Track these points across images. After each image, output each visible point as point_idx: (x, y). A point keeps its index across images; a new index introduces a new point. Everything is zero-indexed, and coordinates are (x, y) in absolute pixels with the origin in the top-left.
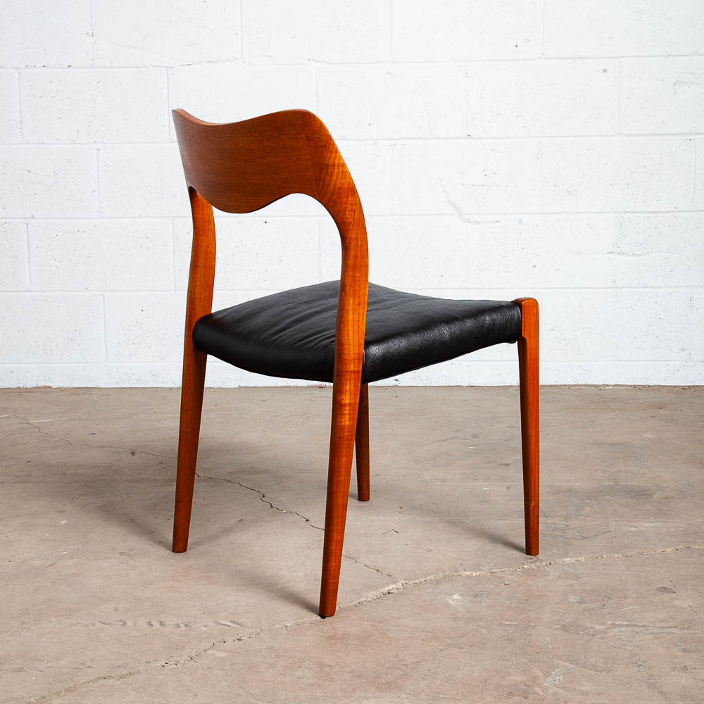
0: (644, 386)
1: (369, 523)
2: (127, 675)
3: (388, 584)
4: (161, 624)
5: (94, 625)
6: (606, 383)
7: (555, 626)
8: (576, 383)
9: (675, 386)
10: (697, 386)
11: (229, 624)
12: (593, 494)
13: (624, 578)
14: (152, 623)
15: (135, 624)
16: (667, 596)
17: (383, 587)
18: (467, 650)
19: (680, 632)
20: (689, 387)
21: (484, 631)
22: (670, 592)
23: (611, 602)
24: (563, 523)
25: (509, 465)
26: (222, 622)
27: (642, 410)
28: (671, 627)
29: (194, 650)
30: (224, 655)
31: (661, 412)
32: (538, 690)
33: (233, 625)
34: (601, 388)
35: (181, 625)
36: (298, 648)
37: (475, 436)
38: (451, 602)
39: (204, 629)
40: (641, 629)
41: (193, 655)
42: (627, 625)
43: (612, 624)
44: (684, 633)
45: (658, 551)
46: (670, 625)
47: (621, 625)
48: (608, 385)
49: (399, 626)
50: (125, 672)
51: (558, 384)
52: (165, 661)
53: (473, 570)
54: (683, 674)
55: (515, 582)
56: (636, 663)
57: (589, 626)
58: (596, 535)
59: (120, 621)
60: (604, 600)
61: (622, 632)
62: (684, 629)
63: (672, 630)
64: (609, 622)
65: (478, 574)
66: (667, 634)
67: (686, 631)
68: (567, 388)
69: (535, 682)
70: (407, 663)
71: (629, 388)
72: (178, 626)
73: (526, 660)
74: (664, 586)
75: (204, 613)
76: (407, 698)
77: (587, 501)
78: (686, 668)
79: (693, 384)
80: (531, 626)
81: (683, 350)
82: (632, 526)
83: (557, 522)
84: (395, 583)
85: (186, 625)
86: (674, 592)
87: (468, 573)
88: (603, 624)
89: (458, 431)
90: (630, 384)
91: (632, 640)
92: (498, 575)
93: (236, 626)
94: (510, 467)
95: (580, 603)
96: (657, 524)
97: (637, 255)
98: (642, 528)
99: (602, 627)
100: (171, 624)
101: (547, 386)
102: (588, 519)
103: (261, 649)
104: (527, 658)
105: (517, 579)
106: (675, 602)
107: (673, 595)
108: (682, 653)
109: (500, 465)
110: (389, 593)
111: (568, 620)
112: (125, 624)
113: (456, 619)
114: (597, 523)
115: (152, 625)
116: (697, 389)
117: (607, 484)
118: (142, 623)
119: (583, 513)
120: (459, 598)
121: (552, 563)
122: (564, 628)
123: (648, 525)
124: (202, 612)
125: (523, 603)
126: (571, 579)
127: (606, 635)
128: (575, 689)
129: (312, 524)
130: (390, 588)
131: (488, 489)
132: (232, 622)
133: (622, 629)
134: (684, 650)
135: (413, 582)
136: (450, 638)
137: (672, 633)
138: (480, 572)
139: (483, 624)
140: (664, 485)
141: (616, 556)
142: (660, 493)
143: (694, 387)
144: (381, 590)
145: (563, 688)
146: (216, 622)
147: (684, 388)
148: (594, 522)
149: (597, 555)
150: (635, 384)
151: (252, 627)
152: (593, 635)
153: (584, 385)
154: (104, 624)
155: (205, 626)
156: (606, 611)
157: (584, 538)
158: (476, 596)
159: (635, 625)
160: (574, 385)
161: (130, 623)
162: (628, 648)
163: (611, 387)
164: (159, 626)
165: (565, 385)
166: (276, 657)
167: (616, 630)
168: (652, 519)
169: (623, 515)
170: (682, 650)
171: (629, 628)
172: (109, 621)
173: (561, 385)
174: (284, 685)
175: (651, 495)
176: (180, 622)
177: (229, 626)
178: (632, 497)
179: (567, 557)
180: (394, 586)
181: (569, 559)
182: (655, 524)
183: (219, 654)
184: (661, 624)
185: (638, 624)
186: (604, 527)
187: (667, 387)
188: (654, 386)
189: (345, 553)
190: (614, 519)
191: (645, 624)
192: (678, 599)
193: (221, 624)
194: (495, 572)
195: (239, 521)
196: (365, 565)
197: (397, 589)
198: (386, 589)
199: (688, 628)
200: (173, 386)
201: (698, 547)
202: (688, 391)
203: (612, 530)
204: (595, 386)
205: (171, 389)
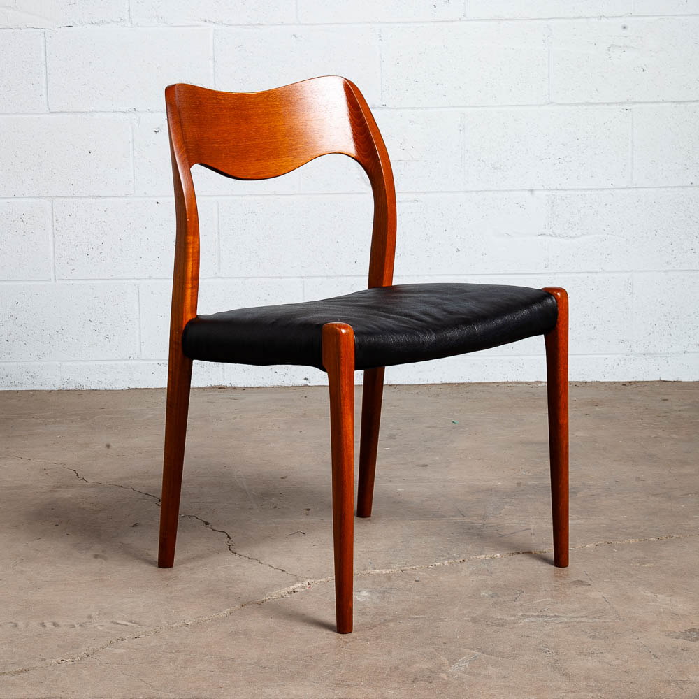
0: (581, 383)
1: (274, 525)
2: (21, 671)
3: (293, 583)
4: (55, 624)
7: (465, 618)
8: (506, 380)
9: (615, 382)
10: (638, 382)
11: (127, 623)
12: (514, 494)
13: (539, 572)
14: (45, 624)
15: (27, 625)
16: (581, 589)
17: (289, 586)
18: (373, 642)
19: (590, 621)
20: (630, 383)
21: (391, 624)
22: (584, 585)
23: (524, 595)
24: (481, 522)
25: (427, 465)
26: (119, 622)
27: (575, 407)
28: (582, 617)
29: (91, 648)
30: (123, 651)
31: (597, 409)
32: (443, 676)
34: (533, 385)
35: (76, 625)
36: (199, 644)
37: (391, 437)
38: (359, 599)
39: (100, 628)
40: (552, 619)
41: (90, 652)
42: (538, 616)
43: (523, 615)
44: (594, 622)
45: (578, 547)
46: (581, 614)
47: (532, 616)
50: (19, 669)
51: (486, 381)
52: (61, 659)
53: (383, 568)
54: (590, 658)
55: (426, 579)
56: (544, 649)
57: (499, 617)
58: (515, 533)
59: (12, 622)
60: (517, 594)
61: (532, 622)
62: (595, 618)
63: (583, 619)
64: (521, 614)
65: (388, 571)
66: (578, 622)
67: (597, 620)
68: (495, 385)
69: (440, 669)
70: (311, 654)
72: (74, 626)
73: (433, 650)
74: (579, 579)
75: (99, 614)
76: (311, 685)
77: (508, 500)
78: (593, 652)
79: (634, 380)
80: (440, 619)
81: (623, 342)
83: (475, 521)
84: (302, 582)
85: (81, 626)
86: (589, 585)
87: (377, 571)
88: (514, 615)
91: (541, 629)
92: (409, 572)
93: (134, 625)
94: (428, 467)
95: (492, 596)
96: (580, 521)
99: (512, 618)
100: (65, 625)
101: (474, 384)
102: (508, 518)
103: (161, 646)
104: (434, 648)
105: (428, 576)
106: (589, 594)
107: (587, 587)
108: (591, 640)
109: (417, 466)
110: (294, 592)
111: (478, 613)
112: (16, 625)
113: (363, 614)
114: (516, 521)
115: (45, 626)
116: (638, 384)
117: (530, 483)
118: (34, 624)
119: (502, 511)
120: (367, 594)
121: (466, 560)
122: (474, 620)
124: (97, 613)
125: (433, 598)
126: (484, 575)
127: (516, 625)
128: (480, 674)
129: (213, 527)
130: (294, 587)
131: (402, 489)
132: (131, 622)
133: (533, 619)
134: (592, 637)
135: (319, 581)
137: (583, 622)
138: (390, 570)
140: (591, 483)
142: (586, 490)
143: (635, 382)
144: (286, 588)
145: (468, 673)
146: (113, 622)
147: (624, 384)
148: (513, 521)
149: (514, 552)
150: (572, 380)
151: (150, 626)
152: (502, 625)
153: (514, 382)
155: (101, 626)
156: (517, 603)
157: (502, 536)
158: (384, 592)
159: (546, 616)
160: (504, 383)
161: (21, 624)
162: (537, 637)
163: (544, 384)
164: (52, 626)
165: (494, 383)
166: (176, 652)
167: (526, 620)
170: (591, 637)
171: (540, 619)
173: (490, 383)
174: (185, 677)
176: (75, 623)
177: (127, 625)
179: (482, 553)
180: (300, 585)
181: (484, 556)
182: (576, 521)
183: (117, 651)
184: (573, 615)
185: (548, 614)
186: (522, 525)
187: (606, 384)
188: (592, 382)
189: (248, 555)
190: (534, 517)
191: (557, 614)
192: (593, 591)
193: (118, 624)
194: (405, 570)
195: (134, 526)
196: (270, 566)
197: (303, 588)
198: (291, 588)
199: (599, 618)
200: (53, 388)
201: (618, 542)
202: (629, 388)
203: (532, 527)
204: (526, 383)
205: (51, 391)
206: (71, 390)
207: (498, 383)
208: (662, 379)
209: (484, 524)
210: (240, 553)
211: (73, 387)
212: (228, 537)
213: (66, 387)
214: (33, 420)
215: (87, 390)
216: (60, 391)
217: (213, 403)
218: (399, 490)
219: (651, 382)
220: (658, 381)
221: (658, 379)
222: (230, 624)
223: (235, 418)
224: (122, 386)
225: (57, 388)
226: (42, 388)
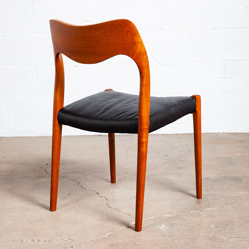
0: (235, 133)
1: (124, 194)
3: (134, 221)
4: (38, 240)
5: (9, 242)
6: (219, 132)
7: (206, 238)
8: (207, 132)
11: (67, 240)
12: (217, 180)
13: (233, 216)
15: (27, 241)
17: (132, 222)
21: (176, 241)
23: (229, 227)
24: (206, 193)
26: (64, 239)
27: (235, 143)
31: (243, 144)
34: (217, 134)
35: (47, 241)
37: (166, 156)
38: (161, 228)
39: (57, 242)
40: (242, 239)
42: (236, 237)
43: (230, 237)
45: (247, 205)
47: (234, 237)
48: (220, 133)
49: (140, 239)
53: (170, 214)
55: (188, 219)
57: (220, 238)
58: (220, 198)
59: (20, 240)
60: (226, 226)
65: (172, 216)
71: (229, 134)
72: (46, 241)
75: (56, 235)
77: (215, 183)
80: (196, 238)
82: (235, 194)
83: (203, 193)
85: (49, 241)
87: (167, 215)
88: (226, 237)
89: (158, 154)
90: (229, 132)
91: (239, 244)
92: (180, 216)
93: (71, 241)
94: (182, 169)
95: (216, 228)
96: (245, 193)
98: (239, 195)
100: (42, 241)
102: (216, 191)
109: (178, 168)
111: (211, 235)
112: (22, 241)
113: (164, 236)
115: (34, 241)
117: (223, 176)
118: (30, 240)
119: (214, 188)
120: (164, 226)
121: (203, 210)
122: (210, 239)
123: (241, 193)
124: (55, 235)
125: (192, 228)
126: (211, 217)
127: (228, 242)
129: (100, 195)
132: (69, 239)
133: (235, 239)
135: (144, 220)
136: (162, 244)
139: (175, 238)
140: (247, 175)
141: (229, 207)
142: (246, 179)
146: (62, 239)
148: (219, 192)
149: (221, 207)
150: (231, 132)
151: (77, 241)
152: (222, 242)
153: (210, 133)
154: (13, 241)
155: (57, 241)
156: (227, 231)
157: (215, 199)
158: (172, 225)
159: (240, 237)
160: (206, 133)
161: (24, 240)
162: (238, 247)
163: (221, 134)
164: (37, 241)
167: (232, 239)
168: (243, 191)
169: (231, 189)
171: (238, 239)
172: (15, 240)
175: (241, 180)
177: (67, 241)
178: (234, 181)
179: (209, 207)
181: (209, 209)
186: (223, 194)
187: (244, 134)
188: (239, 133)
190: (227, 191)
191: (244, 236)
195: (69, 194)
200: (37, 136)
203: (227, 196)
204: (214, 133)
210: (112, 207)
212: (106, 199)
214: (30, 148)
217: (97, 141)
218: (172, 178)
222: (110, 241)
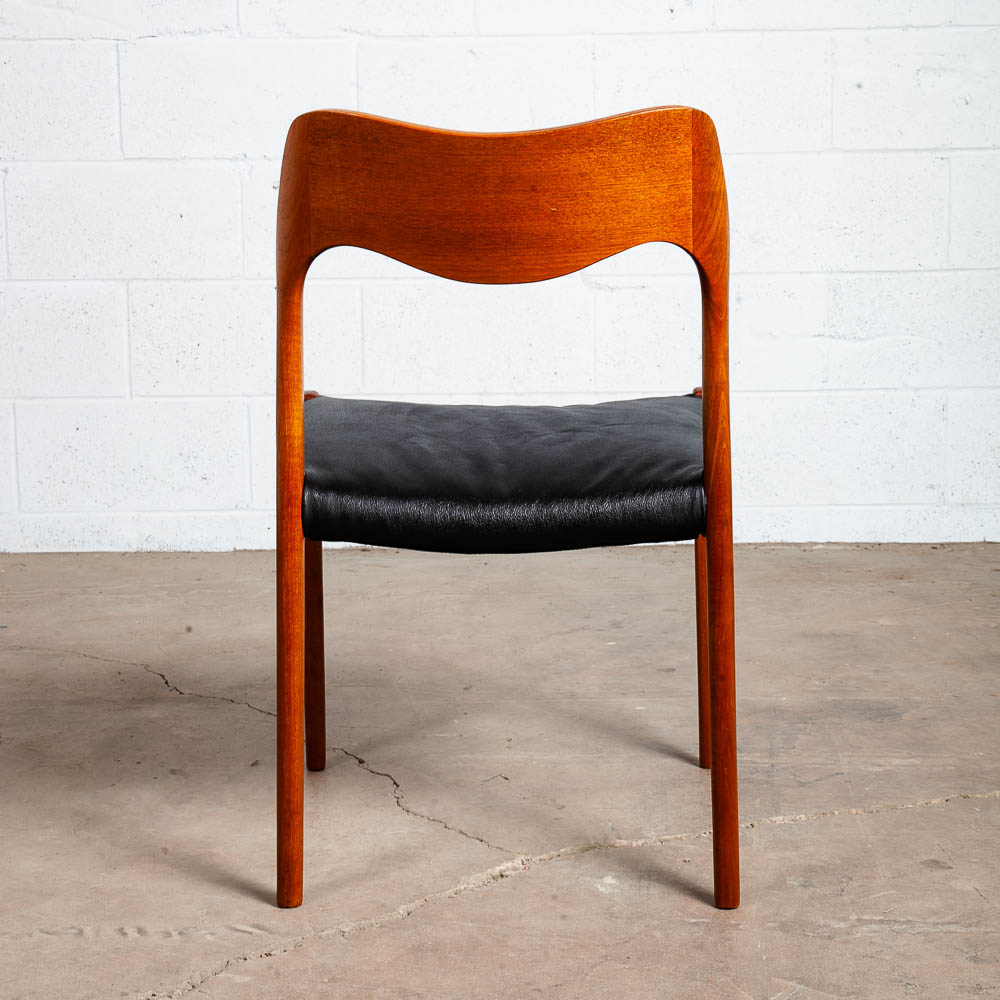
0: (873, 545)
1: (460, 764)
3: (500, 862)
4: (141, 931)
5: (30, 935)
6: (813, 540)
7: (770, 924)
8: (766, 541)
9: (920, 544)
10: (954, 544)
11: (249, 929)
12: (808, 715)
13: (869, 846)
14: (126, 930)
15: (98, 932)
16: (939, 874)
17: (493, 866)
18: (633, 966)
19: (964, 930)
20: (942, 544)
21: (658, 934)
22: (942, 868)
23: (855, 884)
24: (766, 760)
25: (673, 670)
26: (239, 927)
27: (873, 582)
28: (950, 923)
29: (197, 973)
30: (246, 979)
31: (903, 584)
33: (255, 931)
34: (808, 548)
35: (173, 933)
36: (365, 967)
37: (616, 625)
38: (602, 889)
39: (210, 938)
40: (904, 926)
41: (197, 980)
42: (881, 922)
43: (858, 920)
44: (972, 932)
45: (919, 804)
46: (948, 919)
47: (871, 922)
48: (816, 544)
49: (523, 928)
52: (150, 992)
53: (633, 838)
54: (977, 996)
55: (701, 856)
56: (901, 981)
57: (822, 922)
58: (820, 780)
59: (73, 928)
60: (842, 882)
61: (875, 932)
62: (970, 925)
63: (952, 928)
64: (854, 917)
65: (640, 843)
66: (945, 933)
67: (974, 929)
68: (752, 547)
70: (541, 987)
71: (848, 547)
72: (168, 935)
73: (729, 980)
74: (933, 857)
75: (208, 914)
77: (801, 726)
78: (979, 987)
79: (947, 541)
80: (732, 926)
81: (932, 487)
82: (873, 765)
83: (758, 760)
84: (512, 859)
85: (180, 933)
86: (950, 868)
87: (624, 842)
88: (845, 920)
89: (588, 617)
90: (850, 541)
91: (891, 944)
92: (672, 844)
93: (262, 932)
94: (675, 673)
95: (805, 886)
96: (913, 760)
97: (861, 339)
98: (889, 768)
99: (842, 925)
100: (156, 932)
102: (804, 755)
103: (306, 970)
104: (729, 976)
105: (703, 851)
106: (952, 883)
107: (948, 872)
108: (972, 964)
109: (659, 670)
110: (502, 876)
111: (788, 915)
112: (81, 933)
113: (612, 915)
114: (820, 760)
115: (125, 934)
116: (954, 547)
117: (829, 698)
118: (109, 931)
119: (795, 744)
120: (613, 881)
121: (756, 824)
122: (783, 927)
123: (897, 762)
124: (205, 912)
126: (787, 849)
127: (850, 937)
129: (372, 768)
130: (502, 868)
131: (643, 708)
132: (254, 926)
133: (874, 927)
134: (975, 959)
135: (538, 858)
136: (605, 946)
137: (953, 932)
138: (643, 841)
139: (655, 923)
140: (918, 698)
141: (854, 811)
142: (914, 711)
143: (949, 544)
144: (489, 870)
146: (229, 928)
147: (934, 547)
148: (814, 760)
149: (824, 811)
150: (858, 541)
151: (287, 934)
152: (830, 938)
153: (779, 544)
154: (47, 933)
155: (212, 934)
156: (846, 899)
157: (802, 784)
158: (640, 878)
159: (895, 921)
160: (764, 544)
161: (88, 931)
162: (887, 958)
163: (820, 546)
164: (138, 935)
165: (749, 544)
166: (330, 981)
167: (865, 928)
168: (905, 753)
169: (860, 748)
170: (971, 959)
171: (886, 926)
172: (54, 930)
173: (744, 544)
175: (899, 715)
176: (171, 929)
177: (251, 933)
178: (870, 719)
179: (777, 813)
180: (509, 864)
181: (781, 818)
182: (909, 760)
183: (239, 979)
184: (934, 919)
185: (898, 919)
186: (831, 767)
187: (908, 546)
188: (888, 544)
189: (426, 814)
190: (846, 753)
191: (910, 918)
192: (957, 878)
193: (237, 930)
194: (667, 840)
195: (253, 765)
196: (461, 832)
197: (515, 869)
198: (497, 870)
199: (977, 924)
200: (127, 549)
201: (978, 796)
202: (941, 552)
203: (844, 771)
204: (796, 544)
205: (124, 554)
206: (154, 552)
207: (755, 544)
208: (987, 540)
209: (773, 765)
210: (416, 811)
211: (155, 548)
212: (395, 783)
213: (146, 547)
214: (101, 596)
215: (175, 552)
216: (137, 554)
217: (355, 572)
218: (639, 708)
219: (972, 543)
220: (981, 543)
221: (982, 540)
222: (410, 932)
223: (388, 595)
224: (225, 546)
225: (133, 549)
226: (113, 549)
